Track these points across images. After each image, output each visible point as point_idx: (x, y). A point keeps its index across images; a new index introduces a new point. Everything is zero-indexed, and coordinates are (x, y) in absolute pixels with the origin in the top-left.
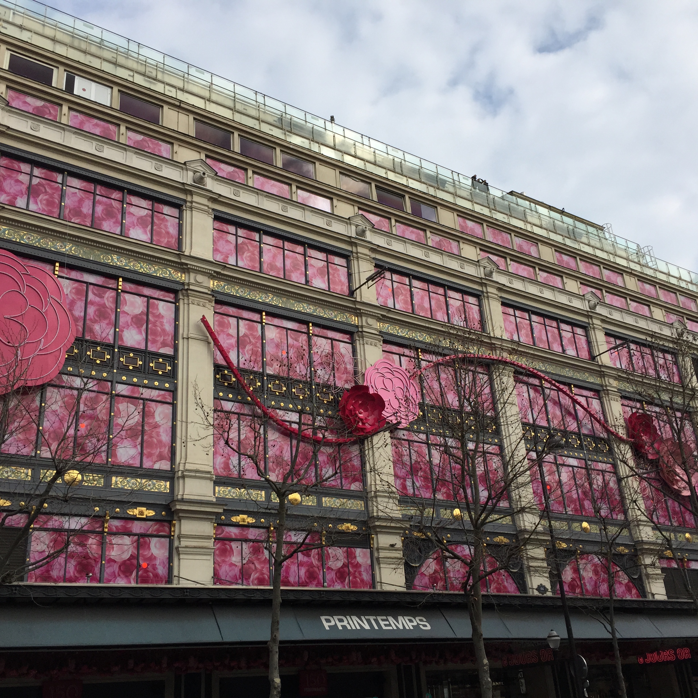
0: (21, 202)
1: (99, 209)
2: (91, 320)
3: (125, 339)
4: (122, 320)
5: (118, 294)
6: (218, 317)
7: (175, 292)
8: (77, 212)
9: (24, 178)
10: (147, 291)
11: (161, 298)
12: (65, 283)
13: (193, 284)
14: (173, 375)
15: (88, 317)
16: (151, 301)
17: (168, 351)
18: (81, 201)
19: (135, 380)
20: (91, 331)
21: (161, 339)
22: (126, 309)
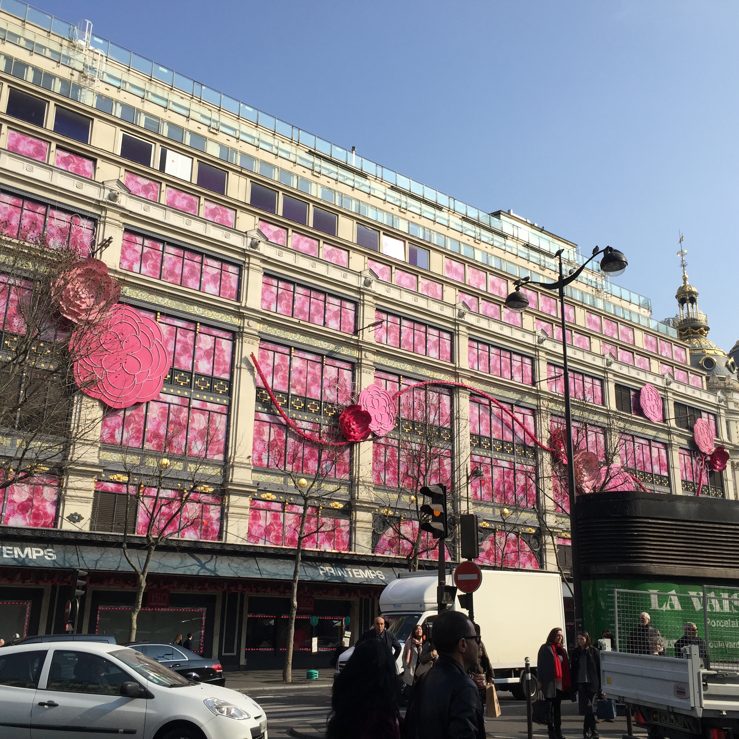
0: (136, 267)
1: (186, 270)
2: (178, 353)
3: (199, 367)
4: (198, 353)
5: (196, 335)
6: (262, 351)
7: (233, 333)
8: (172, 273)
9: (138, 248)
10: (215, 332)
11: (224, 337)
12: (163, 326)
13: (247, 328)
14: (229, 393)
15: (176, 352)
16: (217, 339)
17: (226, 376)
18: (174, 264)
19: (205, 397)
20: (178, 362)
21: (222, 368)
22: (201, 345)
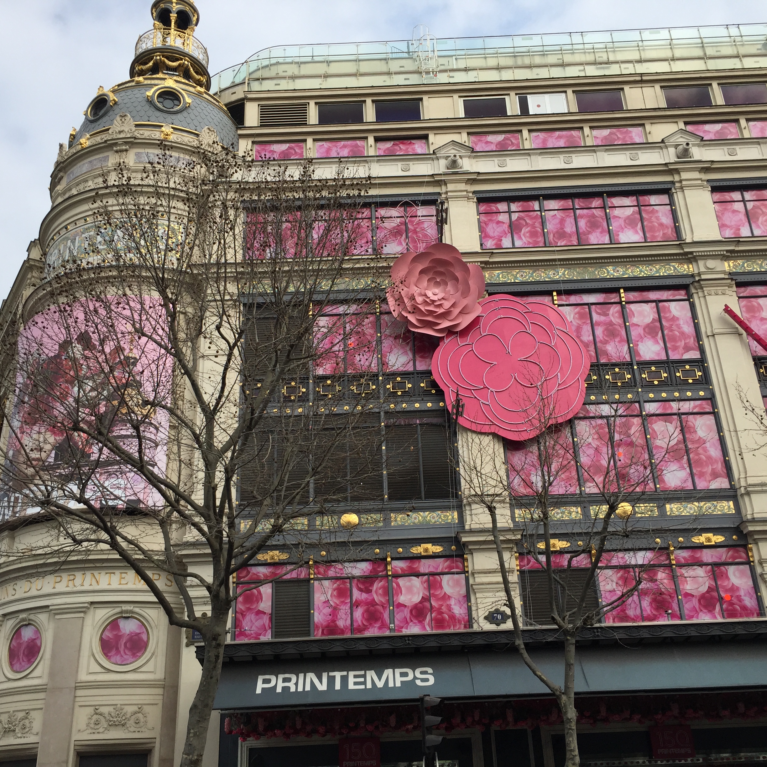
0: (506, 243)
1: (582, 223)
2: (601, 342)
3: (641, 353)
4: (634, 333)
5: (623, 307)
6: (744, 302)
7: (685, 287)
8: (561, 234)
9: (503, 218)
10: (653, 295)
11: (671, 298)
12: (566, 310)
13: (705, 273)
14: (706, 380)
15: (597, 340)
16: (661, 304)
17: (694, 355)
18: (562, 221)
19: (664, 395)
20: (606, 353)
21: (682, 344)
22: (635, 320)
